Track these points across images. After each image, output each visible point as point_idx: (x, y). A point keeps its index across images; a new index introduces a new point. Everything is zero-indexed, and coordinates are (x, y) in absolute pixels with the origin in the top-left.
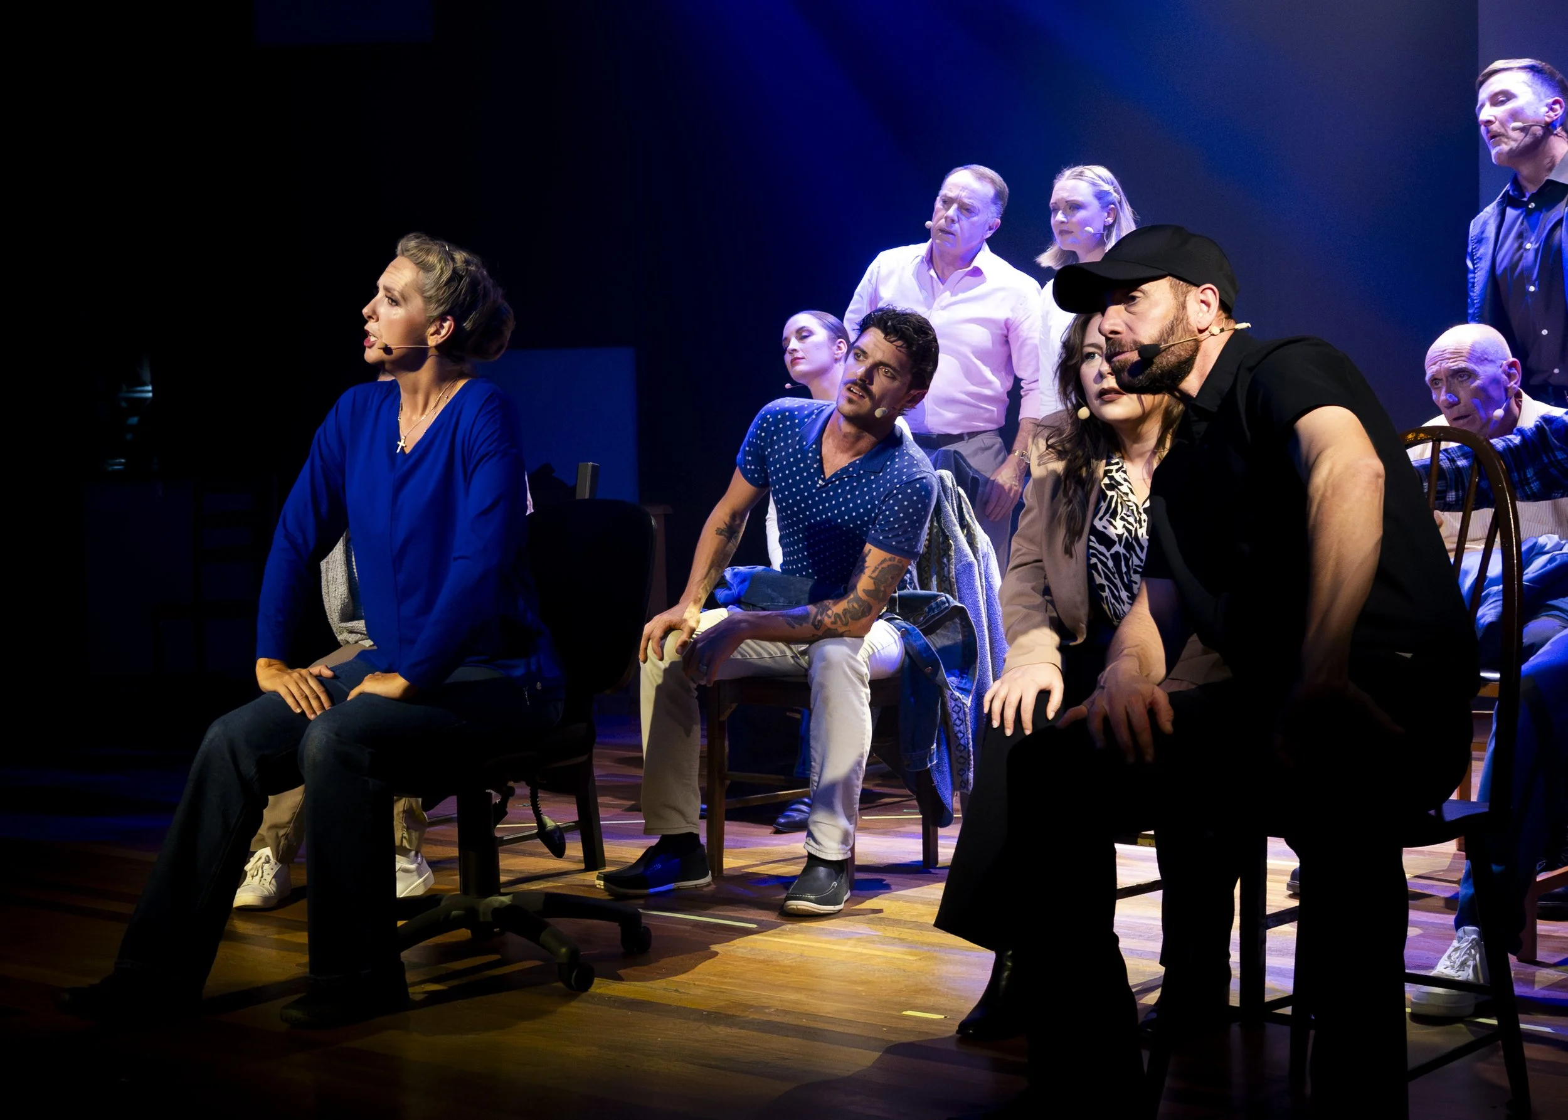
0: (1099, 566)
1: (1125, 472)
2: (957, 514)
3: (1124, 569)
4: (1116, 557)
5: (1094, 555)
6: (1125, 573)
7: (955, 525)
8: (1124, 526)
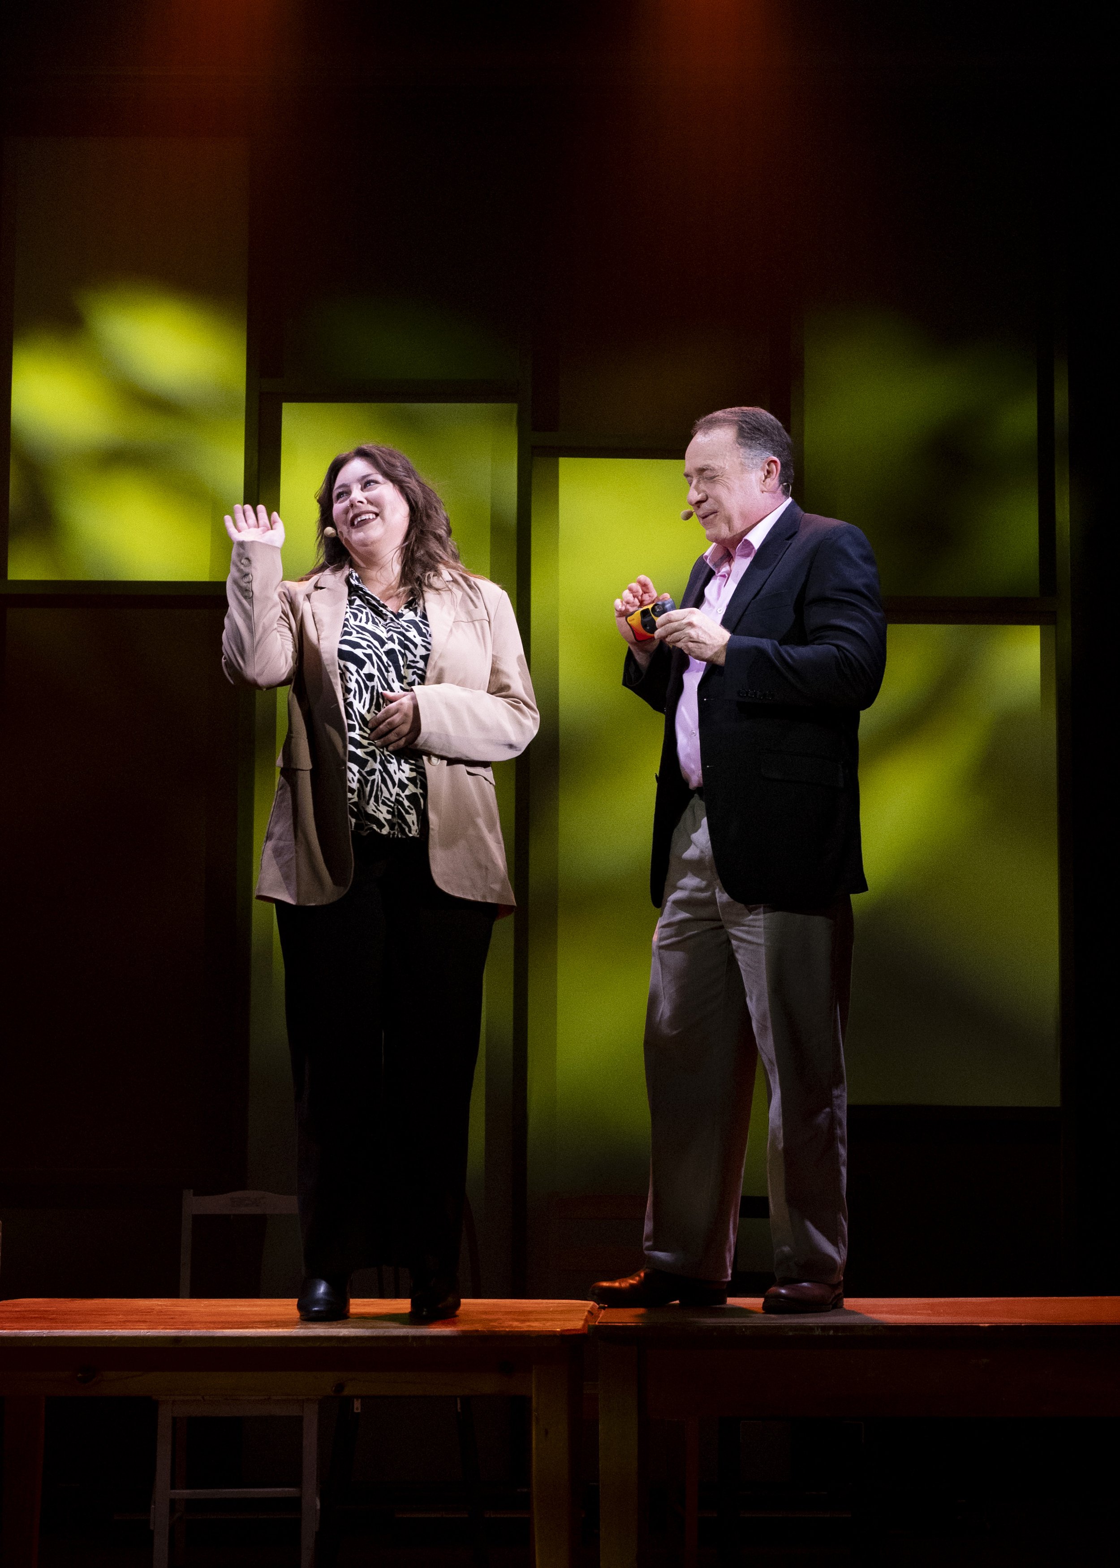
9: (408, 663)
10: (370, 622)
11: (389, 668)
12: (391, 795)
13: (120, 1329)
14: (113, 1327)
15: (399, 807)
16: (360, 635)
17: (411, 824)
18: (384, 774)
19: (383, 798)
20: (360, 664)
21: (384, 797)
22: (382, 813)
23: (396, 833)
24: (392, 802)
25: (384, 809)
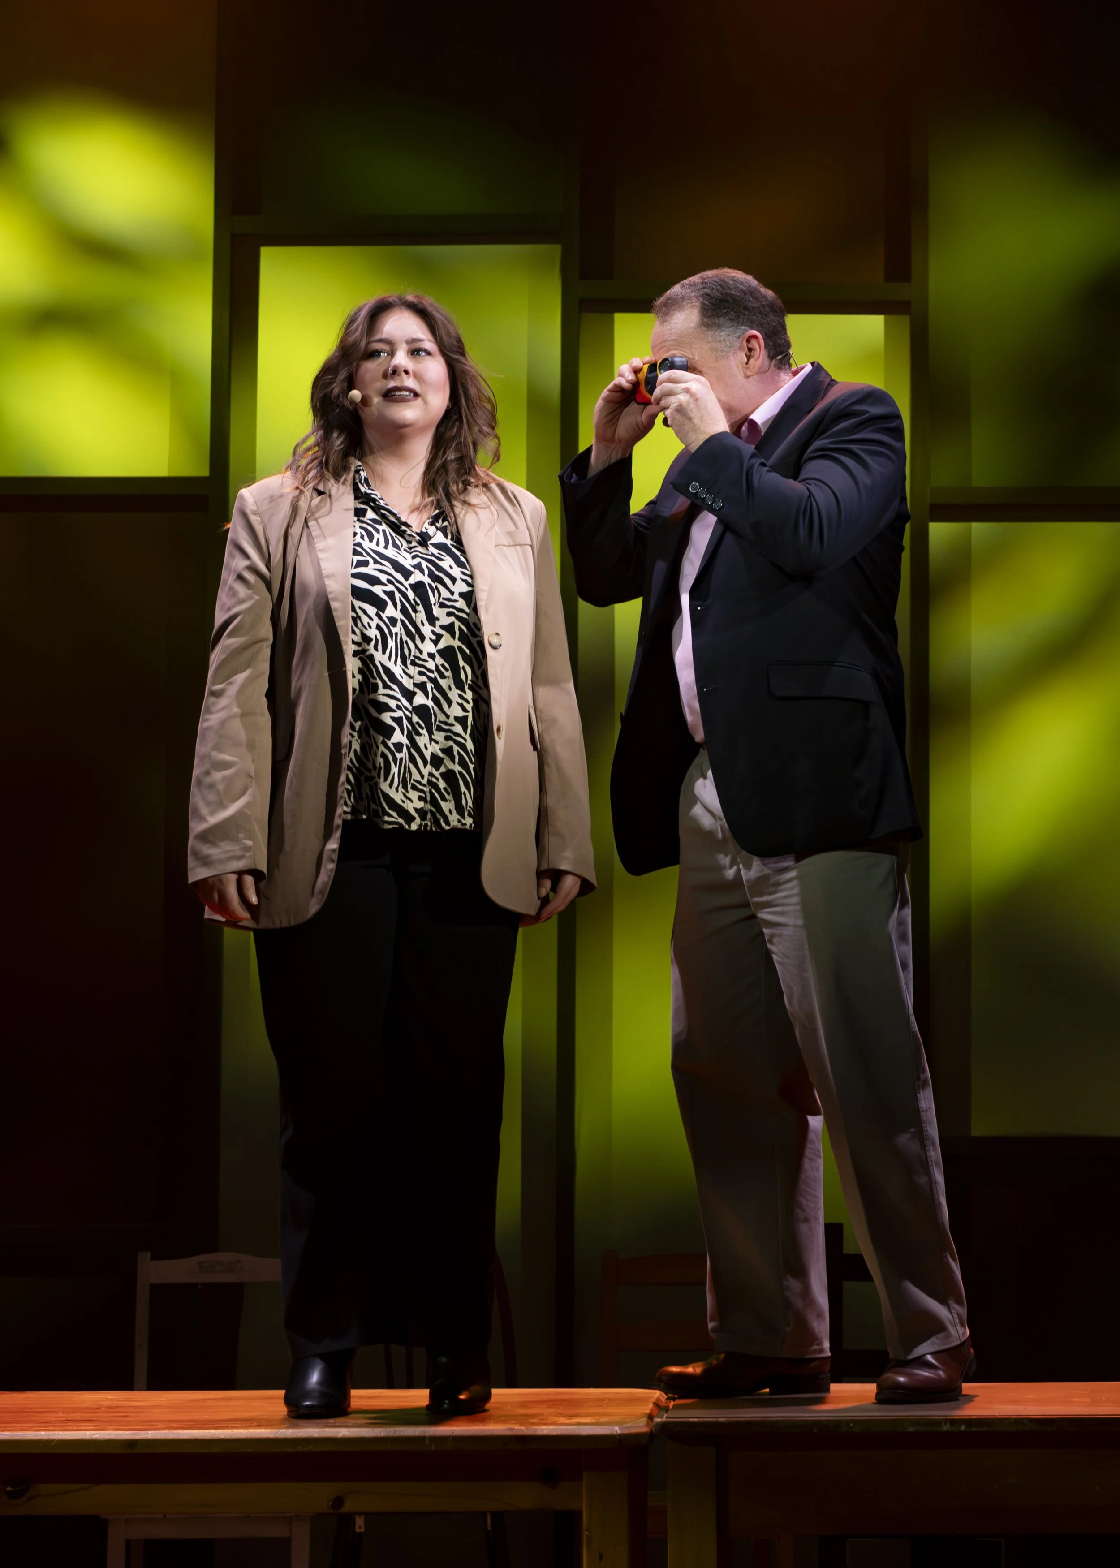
9: (441, 600)
10: (390, 546)
11: (417, 607)
12: (422, 776)
13: (61, 1430)
14: (51, 1428)
15: (433, 791)
16: (378, 566)
17: (447, 813)
18: (412, 750)
19: (412, 781)
20: (380, 605)
21: (414, 780)
22: (412, 801)
23: (429, 824)
24: (424, 785)
25: (414, 795)
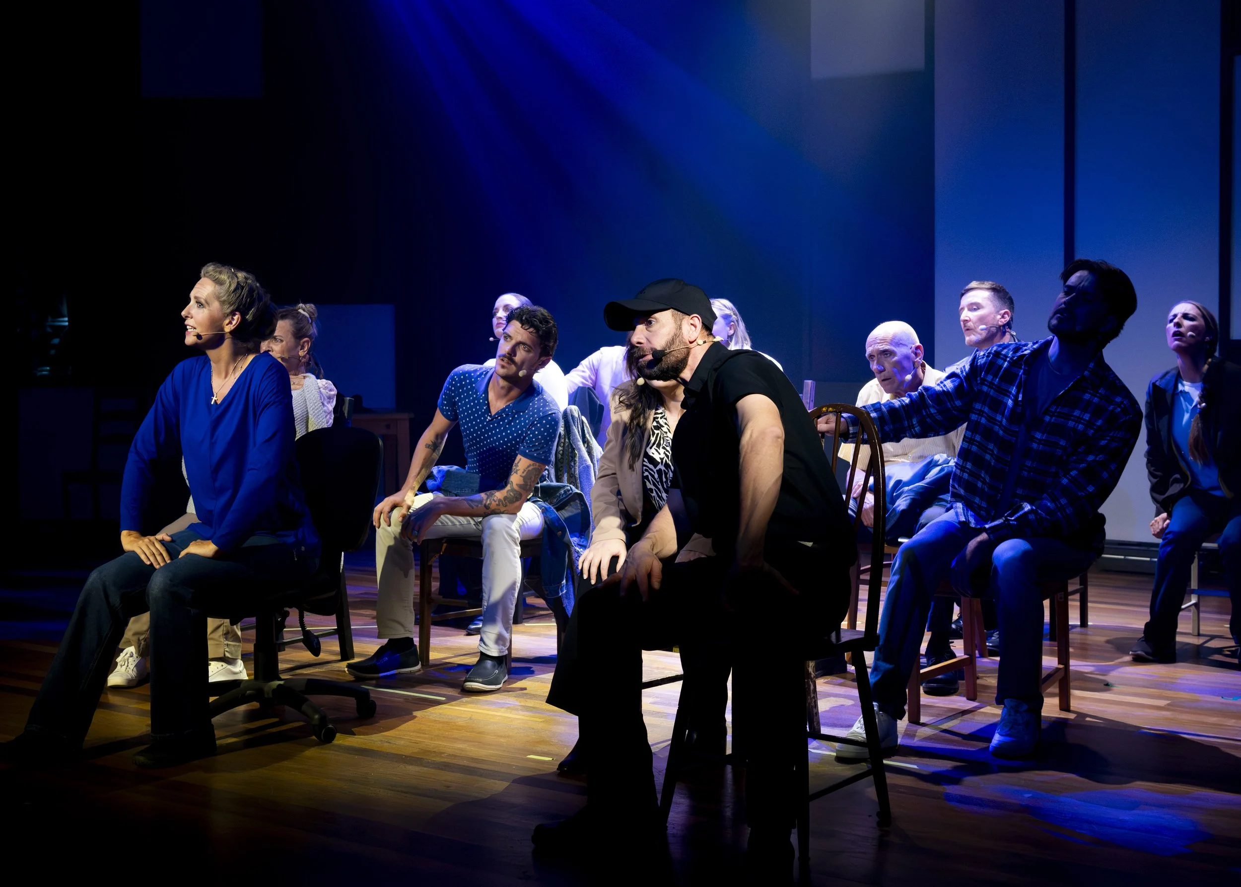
0: (650, 477)
1: (666, 419)
2: (581, 434)
3: (664, 480)
4: (659, 471)
5: (646, 470)
6: (665, 482)
7: (579, 441)
8: (665, 453)
